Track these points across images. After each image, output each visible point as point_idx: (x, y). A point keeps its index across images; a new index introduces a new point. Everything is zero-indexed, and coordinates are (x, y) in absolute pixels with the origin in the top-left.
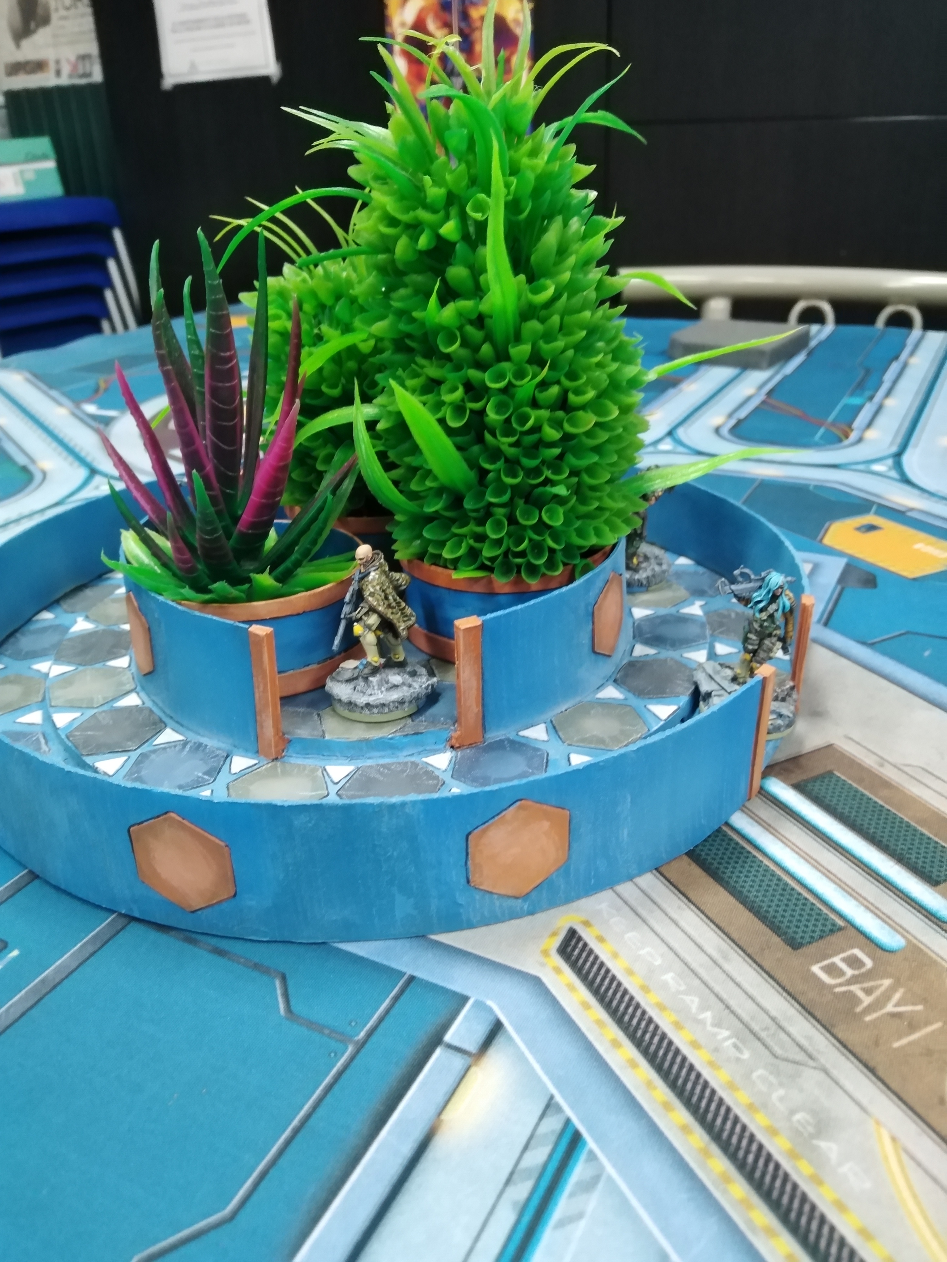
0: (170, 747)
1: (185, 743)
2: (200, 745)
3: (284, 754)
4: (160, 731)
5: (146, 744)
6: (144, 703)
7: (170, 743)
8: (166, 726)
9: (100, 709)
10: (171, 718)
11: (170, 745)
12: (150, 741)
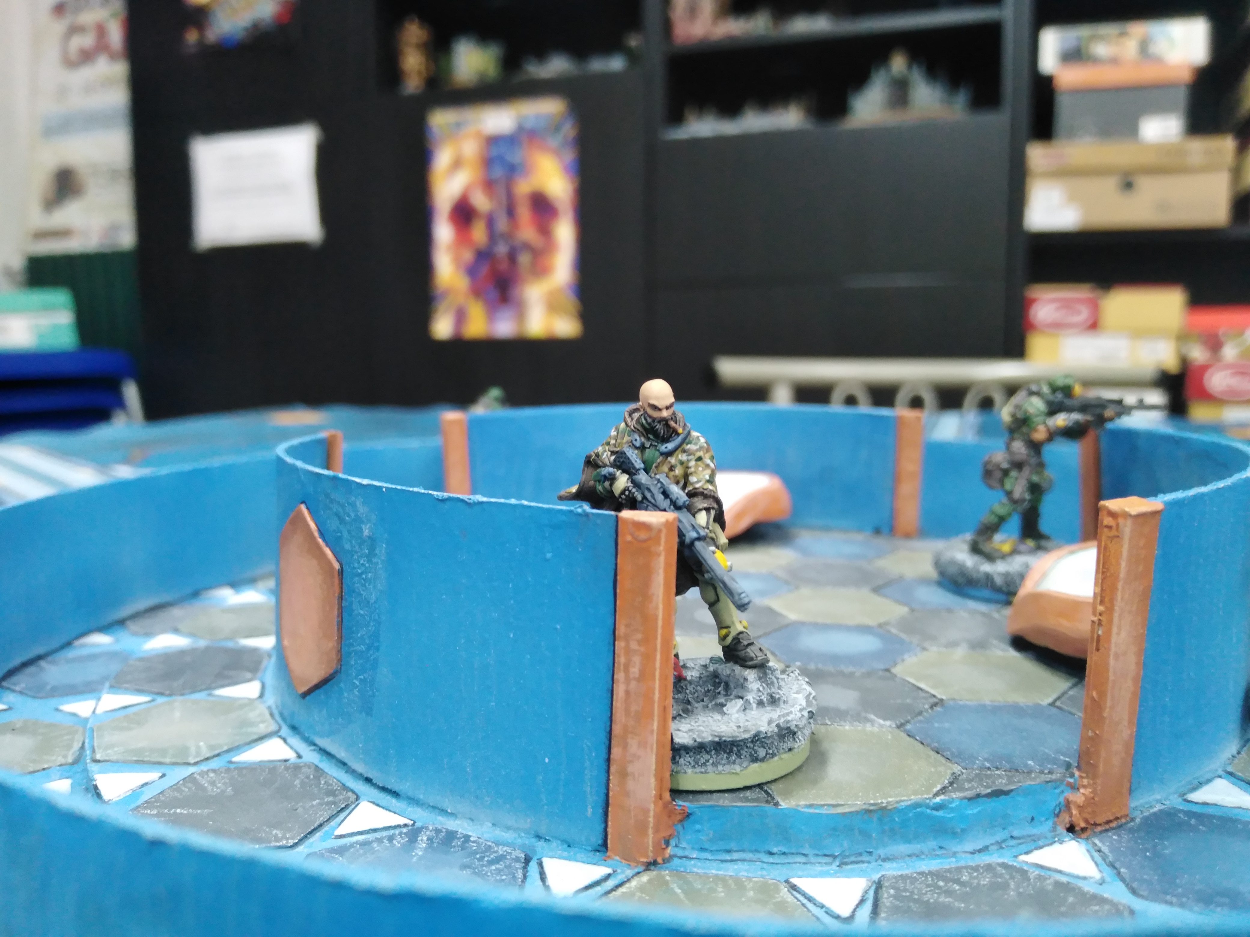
0: (380, 841)
1: (414, 833)
2: (451, 835)
3: (669, 851)
4: (345, 809)
5: (318, 835)
6: (299, 757)
7: (375, 830)
8: (358, 798)
9: (204, 767)
10: (368, 780)
11: (378, 835)
12: (326, 828)
